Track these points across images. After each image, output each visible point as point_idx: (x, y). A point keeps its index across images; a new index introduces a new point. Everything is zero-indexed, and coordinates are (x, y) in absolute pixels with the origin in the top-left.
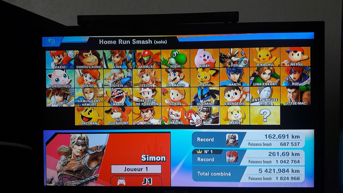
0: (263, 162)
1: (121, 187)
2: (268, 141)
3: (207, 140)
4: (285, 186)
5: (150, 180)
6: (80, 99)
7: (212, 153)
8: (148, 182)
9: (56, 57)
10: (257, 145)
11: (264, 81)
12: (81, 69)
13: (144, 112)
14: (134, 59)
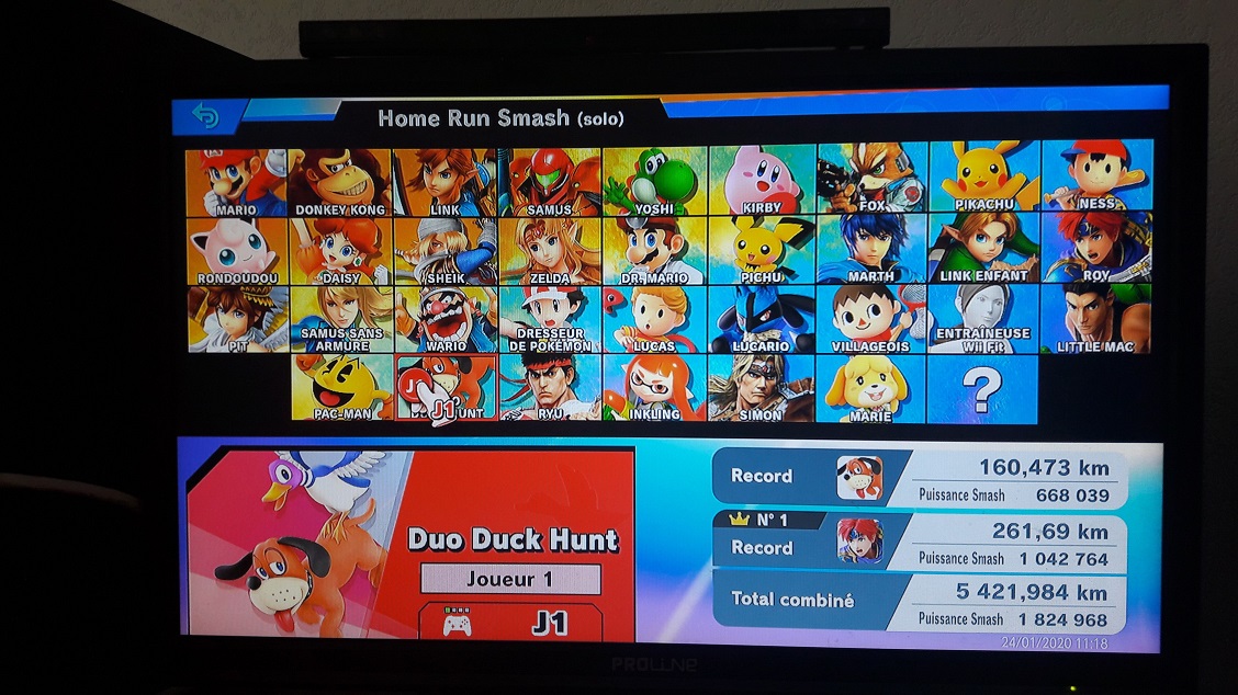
0: (971, 559)
1: (457, 643)
2: (991, 483)
3: (768, 477)
4: (1053, 649)
5: (559, 617)
6: (311, 325)
7: (785, 524)
8: (552, 627)
9: (223, 174)
10: (950, 496)
11: (981, 265)
12: (313, 216)
13: (537, 376)
14: (505, 182)
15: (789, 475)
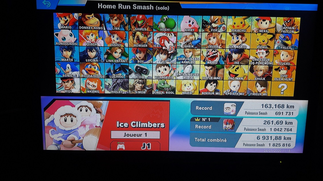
0: (257, 130)
2: (264, 110)
4: (277, 152)
8: (147, 147)
9: (63, 18)
10: (253, 113)
12: (84, 29)
15: (211, 108)
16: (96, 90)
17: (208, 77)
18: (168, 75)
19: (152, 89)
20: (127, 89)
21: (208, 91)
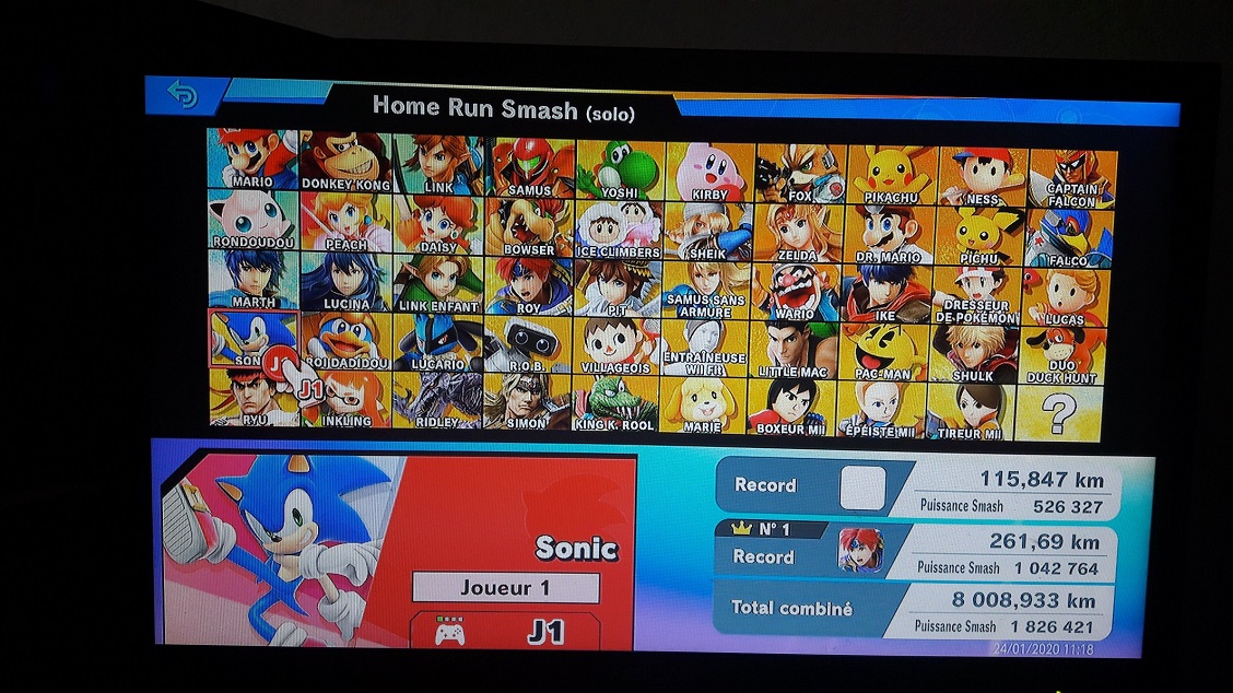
2: (1002, 495)
9: (242, 149)
10: (950, 507)
12: (319, 190)
15: (793, 484)
16: (360, 414)
17: (780, 369)
18: (630, 360)
19: (570, 411)
20: (475, 410)
21: (780, 420)
